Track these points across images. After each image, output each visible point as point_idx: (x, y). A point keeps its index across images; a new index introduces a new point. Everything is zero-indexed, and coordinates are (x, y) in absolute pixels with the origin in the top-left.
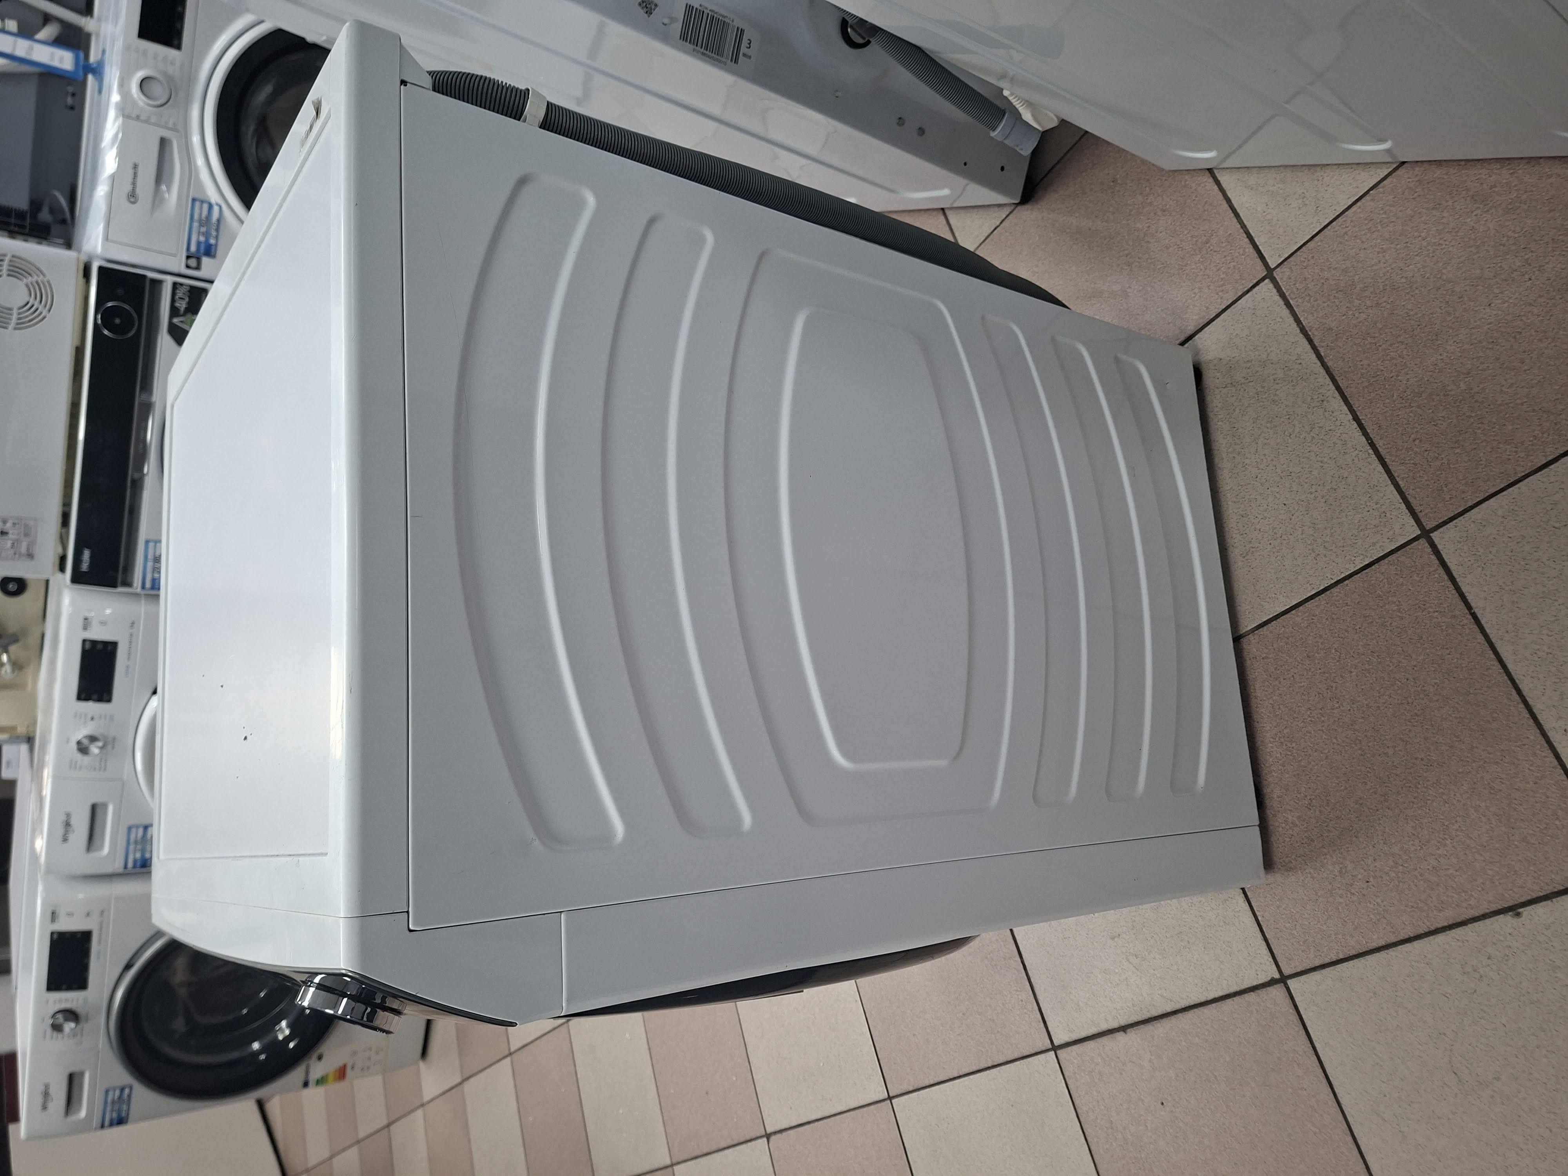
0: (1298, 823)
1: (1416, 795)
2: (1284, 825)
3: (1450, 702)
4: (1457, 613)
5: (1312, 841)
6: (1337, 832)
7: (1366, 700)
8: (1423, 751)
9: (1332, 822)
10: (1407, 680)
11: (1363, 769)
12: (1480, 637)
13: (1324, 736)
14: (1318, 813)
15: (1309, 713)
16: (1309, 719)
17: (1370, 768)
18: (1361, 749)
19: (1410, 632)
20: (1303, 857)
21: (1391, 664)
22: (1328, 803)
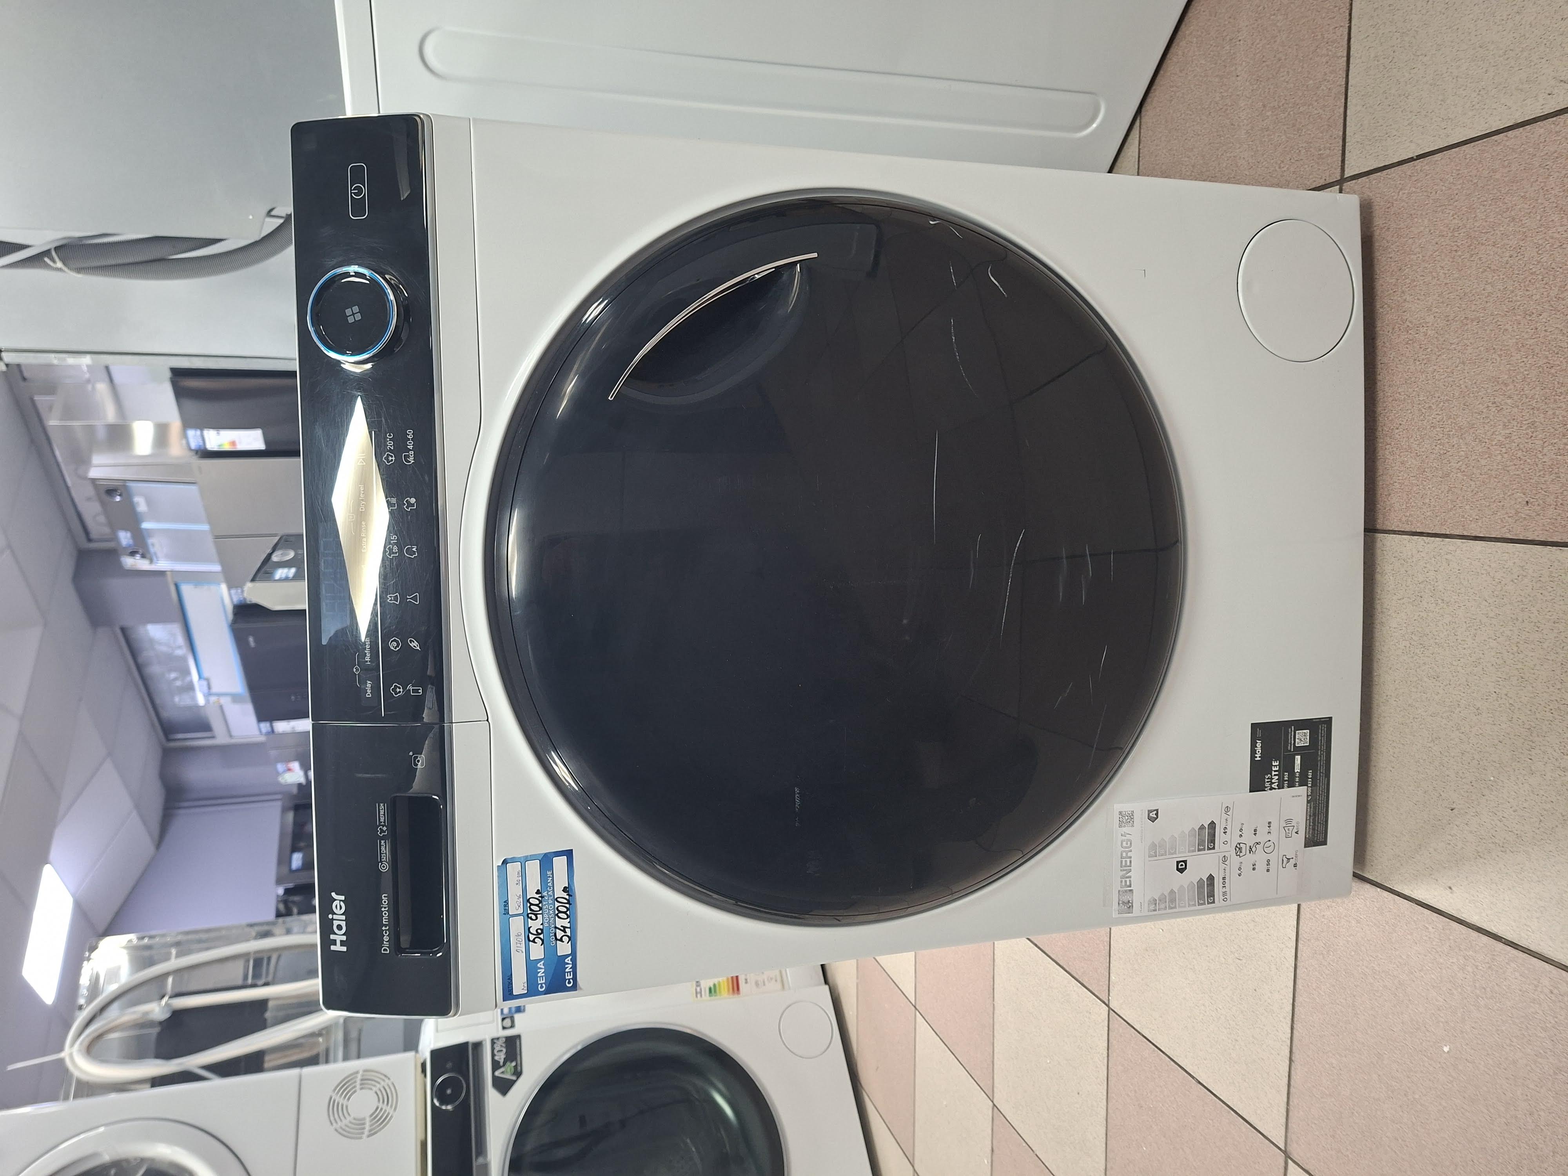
0: (1508, 432)
1: (1540, 277)
2: (1504, 450)
3: (1474, 206)
4: (1409, 173)
5: (1533, 423)
6: (1538, 388)
7: (1434, 295)
8: (1503, 252)
9: (1525, 389)
10: (1437, 243)
11: (1491, 327)
12: (1437, 157)
13: (1444, 357)
14: (1509, 401)
15: (1418, 363)
16: (1423, 365)
17: (1493, 319)
18: (1472, 320)
19: (1402, 225)
20: (1546, 444)
21: (1418, 255)
22: (1505, 384)
